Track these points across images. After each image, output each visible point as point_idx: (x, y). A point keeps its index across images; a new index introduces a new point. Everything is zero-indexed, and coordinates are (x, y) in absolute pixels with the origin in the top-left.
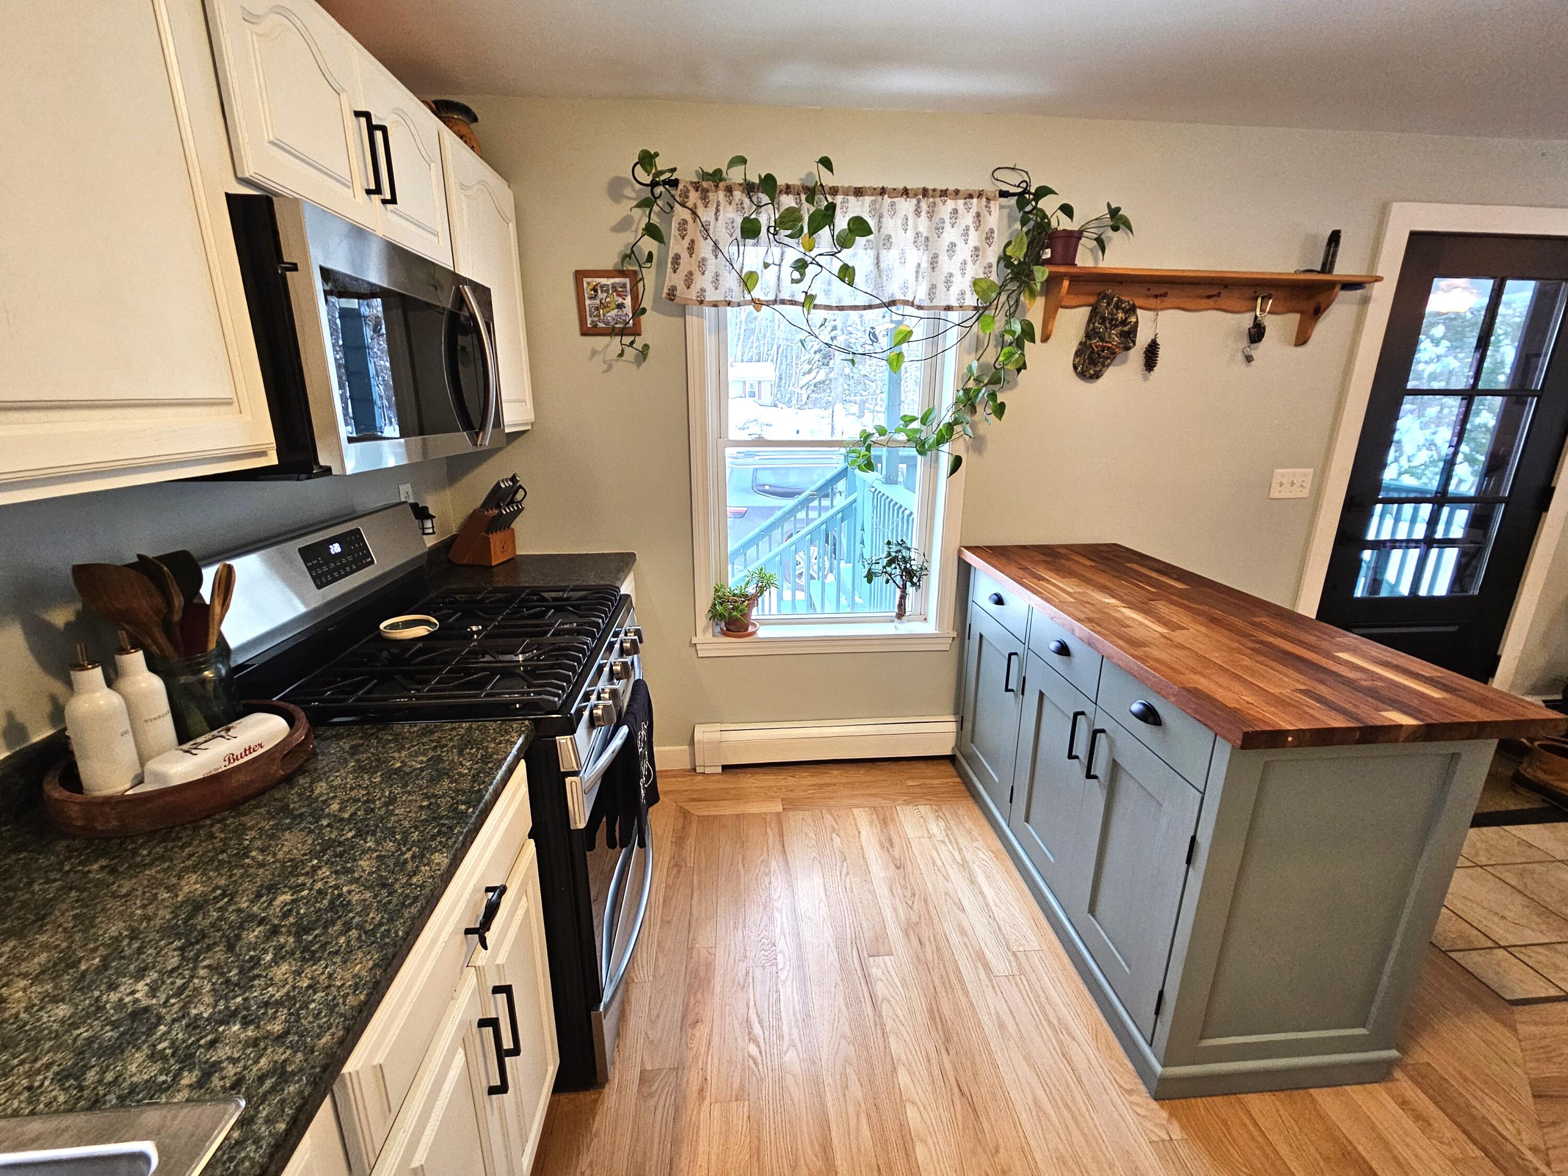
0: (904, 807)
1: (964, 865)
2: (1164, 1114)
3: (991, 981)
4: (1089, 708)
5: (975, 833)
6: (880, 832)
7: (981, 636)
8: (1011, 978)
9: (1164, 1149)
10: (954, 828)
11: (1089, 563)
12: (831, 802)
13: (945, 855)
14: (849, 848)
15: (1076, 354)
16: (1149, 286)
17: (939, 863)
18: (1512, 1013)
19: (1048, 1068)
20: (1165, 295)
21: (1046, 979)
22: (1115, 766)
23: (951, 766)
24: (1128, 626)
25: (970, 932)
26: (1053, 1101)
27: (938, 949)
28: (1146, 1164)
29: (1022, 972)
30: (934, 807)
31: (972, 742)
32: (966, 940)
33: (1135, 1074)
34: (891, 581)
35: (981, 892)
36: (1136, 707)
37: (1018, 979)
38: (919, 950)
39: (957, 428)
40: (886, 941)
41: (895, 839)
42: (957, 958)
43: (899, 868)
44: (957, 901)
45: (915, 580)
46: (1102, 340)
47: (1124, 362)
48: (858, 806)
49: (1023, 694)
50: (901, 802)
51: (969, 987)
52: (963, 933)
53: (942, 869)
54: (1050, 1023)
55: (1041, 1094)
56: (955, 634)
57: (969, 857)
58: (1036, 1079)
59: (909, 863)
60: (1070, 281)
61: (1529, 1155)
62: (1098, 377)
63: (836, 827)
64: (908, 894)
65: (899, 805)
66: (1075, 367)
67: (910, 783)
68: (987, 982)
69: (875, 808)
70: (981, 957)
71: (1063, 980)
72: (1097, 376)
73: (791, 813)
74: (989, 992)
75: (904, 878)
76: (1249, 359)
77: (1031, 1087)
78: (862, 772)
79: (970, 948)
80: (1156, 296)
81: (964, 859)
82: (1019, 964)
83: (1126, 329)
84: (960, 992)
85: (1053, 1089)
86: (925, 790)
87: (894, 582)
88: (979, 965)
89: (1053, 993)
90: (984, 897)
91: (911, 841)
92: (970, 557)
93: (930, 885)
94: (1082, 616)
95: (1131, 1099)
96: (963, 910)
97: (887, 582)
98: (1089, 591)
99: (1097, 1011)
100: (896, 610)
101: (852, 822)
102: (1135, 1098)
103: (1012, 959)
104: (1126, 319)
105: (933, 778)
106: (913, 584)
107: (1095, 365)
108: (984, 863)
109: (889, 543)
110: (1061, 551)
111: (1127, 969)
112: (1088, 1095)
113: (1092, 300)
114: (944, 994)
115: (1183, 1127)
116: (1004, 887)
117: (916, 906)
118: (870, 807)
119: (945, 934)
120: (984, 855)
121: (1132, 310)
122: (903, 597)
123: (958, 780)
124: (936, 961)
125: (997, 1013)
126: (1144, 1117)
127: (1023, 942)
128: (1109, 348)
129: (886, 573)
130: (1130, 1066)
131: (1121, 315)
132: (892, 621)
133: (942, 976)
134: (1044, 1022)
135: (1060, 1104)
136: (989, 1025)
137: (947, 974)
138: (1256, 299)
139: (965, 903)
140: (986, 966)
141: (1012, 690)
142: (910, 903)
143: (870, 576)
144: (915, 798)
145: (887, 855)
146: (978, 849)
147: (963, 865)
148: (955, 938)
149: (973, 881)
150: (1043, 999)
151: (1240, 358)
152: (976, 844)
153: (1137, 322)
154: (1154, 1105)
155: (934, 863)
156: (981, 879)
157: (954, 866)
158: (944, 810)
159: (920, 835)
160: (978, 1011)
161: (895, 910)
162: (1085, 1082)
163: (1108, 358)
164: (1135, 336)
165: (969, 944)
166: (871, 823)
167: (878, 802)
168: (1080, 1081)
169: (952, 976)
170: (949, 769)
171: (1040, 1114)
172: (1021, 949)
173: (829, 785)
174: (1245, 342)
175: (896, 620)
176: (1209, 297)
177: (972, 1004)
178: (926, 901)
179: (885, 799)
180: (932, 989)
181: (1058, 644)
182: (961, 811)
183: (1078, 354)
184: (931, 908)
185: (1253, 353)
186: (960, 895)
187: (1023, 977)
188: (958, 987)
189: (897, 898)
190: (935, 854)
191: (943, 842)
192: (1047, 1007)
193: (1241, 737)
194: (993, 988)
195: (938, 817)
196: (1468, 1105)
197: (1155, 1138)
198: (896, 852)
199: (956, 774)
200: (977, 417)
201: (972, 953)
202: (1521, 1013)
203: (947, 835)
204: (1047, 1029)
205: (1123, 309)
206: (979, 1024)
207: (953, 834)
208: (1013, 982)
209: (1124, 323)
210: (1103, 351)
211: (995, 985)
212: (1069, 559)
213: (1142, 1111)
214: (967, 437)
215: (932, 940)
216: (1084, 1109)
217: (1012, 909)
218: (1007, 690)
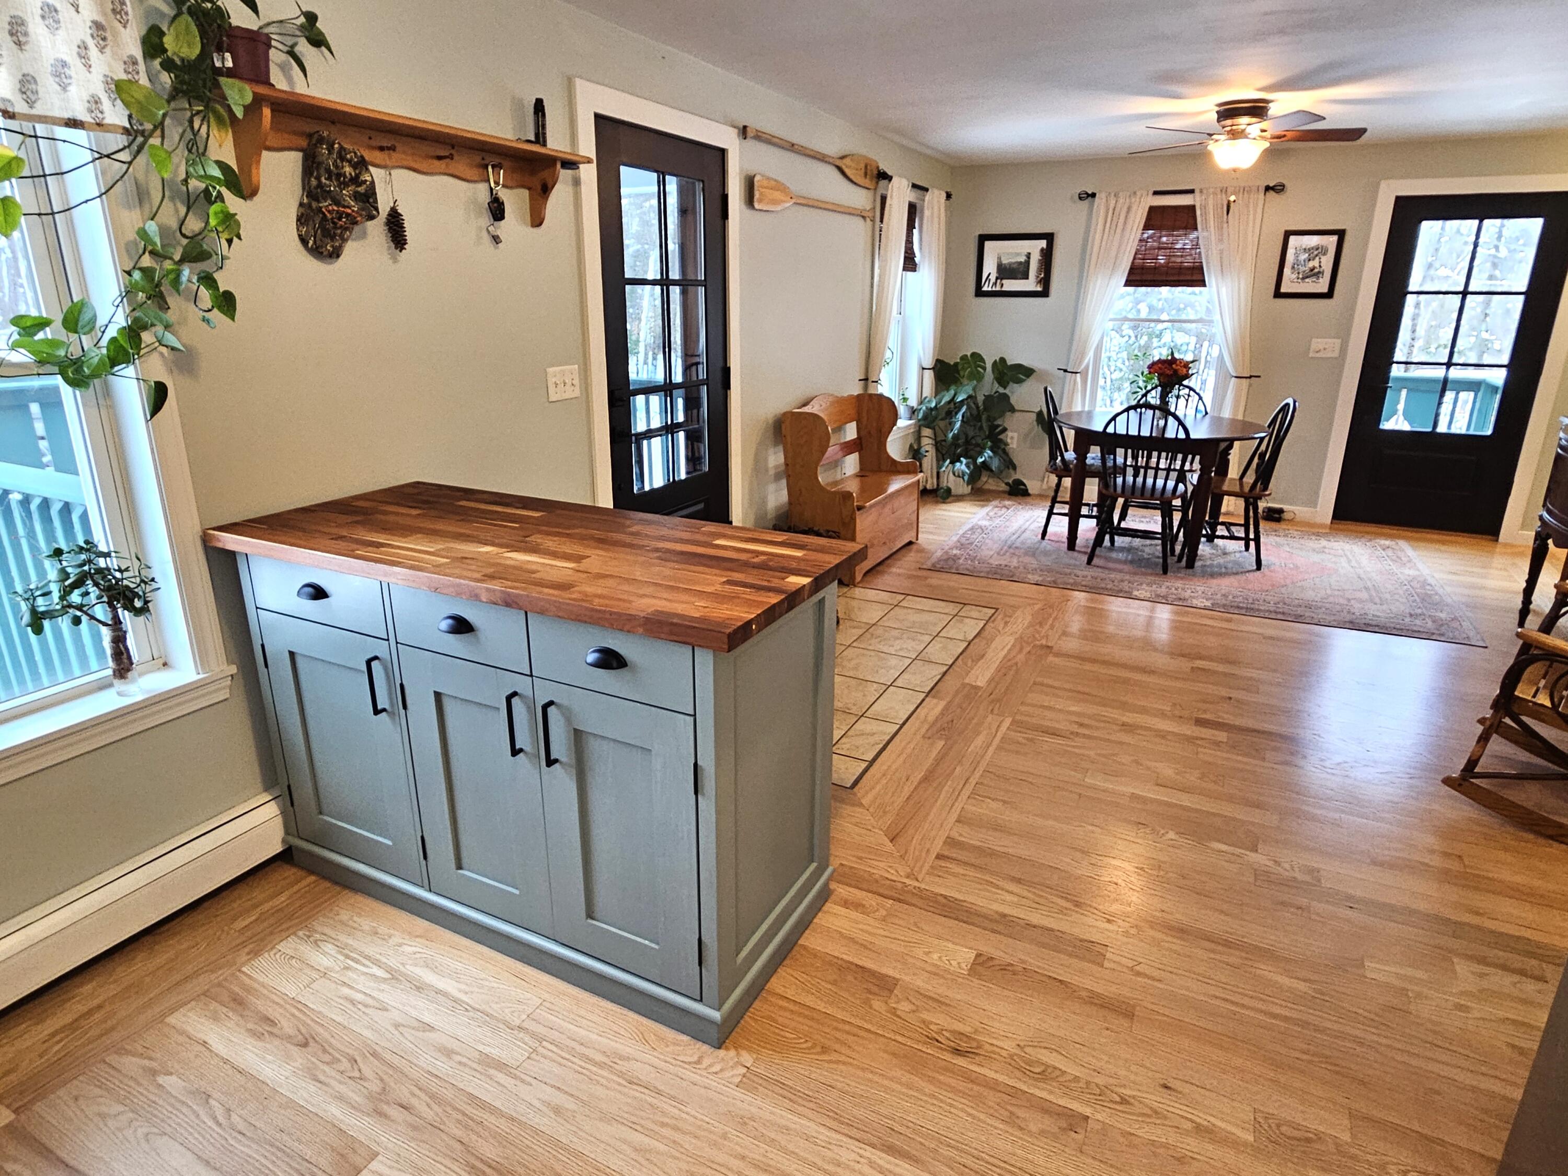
0: (255, 963)
1: (395, 976)
2: (732, 1053)
3: (515, 1077)
4: (522, 685)
5: (382, 930)
6: (242, 1022)
7: (292, 654)
8: (533, 1056)
9: (749, 1082)
10: (350, 942)
11: (414, 512)
12: (115, 1036)
13: (363, 983)
14: (202, 1076)
15: (298, 220)
16: (372, 133)
17: (359, 997)
18: (855, 794)
19: (626, 1109)
20: (393, 148)
21: (566, 1024)
22: (578, 737)
23: (286, 867)
24: (534, 572)
25: (455, 1045)
26: (649, 1132)
27: (433, 1096)
28: (745, 1106)
29: (541, 1039)
30: (301, 933)
31: (321, 813)
32: (458, 1058)
33: (694, 1041)
34: (84, 618)
35: (439, 992)
36: (591, 658)
37: (540, 1049)
38: (410, 1118)
39: (147, 337)
40: (357, 1146)
41: (273, 1012)
42: (461, 1086)
43: (305, 1045)
44: (416, 1024)
45: (138, 604)
46: (337, 202)
47: (364, 235)
48: (172, 1010)
49: (405, 707)
50: (245, 958)
51: (498, 1104)
52: (448, 1053)
53: (370, 1001)
54: (601, 1065)
55: (637, 1138)
56: (233, 669)
57: (393, 962)
58: (624, 1128)
59: (316, 1027)
60: (272, 111)
61: (908, 881)
62: (338, 256)
63: (154, 1064)
64: (345, 1064)
65: (244, 964)
66: (303, 241)
67: (241, 924)
68: (513, 1081)
69: (205, 994)
70: (489, 1063)
71: (582, 1012)
72: (336, 254)
73: (38, 1107)
74: (523, 1090)
75: (325, 1051)
76: (496, 239)
77: (624, 1141)
78: (139, 958)
79: (470, 1063)
80: (382, 149)
81: (389, 970)
82: (533, 1035)
83: (362, 189)
84: (492, 1119)
85: (643, 1122)
86: (272, 920)
87: (93, 618)
88: (492, 1072)
89: (582, 1032)
90: (445, 994)
91: (301, 999)
92: (231, 541)
93: (367, 1033)
94: (478, 576)
95: (704, 1065)
96: (431, 1028)
97: (77, 621)
98: (452, 545)
99: (631, 1014)
100: (111, 663)
101: (181, 1039)
102: (706, 1062)
103: (521, 1035)
104: (357, 176)
105: (271, 898)
106: (138, 612)
107: (333, 238)
108: (418, 956)
109: (58, 553)
110: (361, 503)
111: (653, 945)
112: (673, 1098)
113: (304, 143)
114: (474, 1137)
115: (749, 1050)
116: (459, 966)
117: (367, 1072)
118: (196, 998)
119: (429, 1072)
120: (411, 948)
121: (362, 164)
122: (119, 639)
123: (312, 878)
124: (439, 1110)
125: (548, 1104)
126: (721, 1070)
127: (521, 1007)
128: (348, 215)
129: (70, 606)
130: (685, 1038)
131: (348, 170)
132: (111, 685)
133: (459, 1122)
134: (594, 1069)
135: (656, 1128)
136: (544, 1122)
137: (464, 1114)
138: (486, 167)
139: (427, 1018)
140: (501, 1066)
141: (384, 710)
142: (357, 1074)
143: (37, 621)
144: (262, 940)
145: (277, 1042)
146: (400, 945)
147: (393, 978)
148: (443, 1066)
149: (419, 987)
150: (578, 1048)
151: (487, 239)
152: (392, 941)
153: (373, 182)
154: (722, 1053)
155: (352, 1002)
156: (429, 977)
157: (383, 986)
158: (319, 929)
159: (307, 980)
160: (523, 1119)
161: (340, 1098)
162: (662, 1088)
163: (346, 229)
164: (376, 201)
165: (464, 1060)
166: (215, 1018)
167: (203, 982)
168: (659, 1092)
169: (469, 1110)
170: (290, 872)
171: (648, 1156)
172: (524, 1017)
173: (90, 1012)
174: (485, 220)
175: (116, 682)
176: (440, 158)
177: (513, 1119)
178: (374, 1054)
179: (212, 971)
180: (458, 1146)
181: (450, 621)
182: (344, 916)
183: (301, 220)
184: (388, 1056)
185: (498, 233)
186: (414, 1013)
187: (544, 1043)
188: (486, 1116)
189: (333, 1083)
190: (346, 991)
191: (347, 968)
192: (587, 1052)
193: (726, 640)
194: (523, 1081)
195: (316, 942)
196: (871, 874)
197: (737, 1080)
198: (287, 1027)
199: (301, 873)
200: (171, 316)
201: (475, 1066)
202: (860, 790)
203: (347, 957)
204: (600, 1071)
205: (349, 161)
206: (536, 1132)
207: (354, 950)
208: (538, 1058)
209: (356, 181)
210: (340, 219)
211: (523, 1076)
212: (385, 513)
213: (717, 1068)
214: (164, 350)
215: (418, 1092)
216: (677, 1112)
217: (487, 983)
218: (377, 712)
